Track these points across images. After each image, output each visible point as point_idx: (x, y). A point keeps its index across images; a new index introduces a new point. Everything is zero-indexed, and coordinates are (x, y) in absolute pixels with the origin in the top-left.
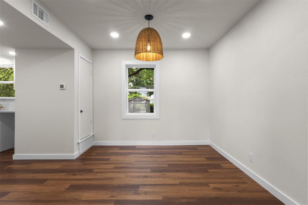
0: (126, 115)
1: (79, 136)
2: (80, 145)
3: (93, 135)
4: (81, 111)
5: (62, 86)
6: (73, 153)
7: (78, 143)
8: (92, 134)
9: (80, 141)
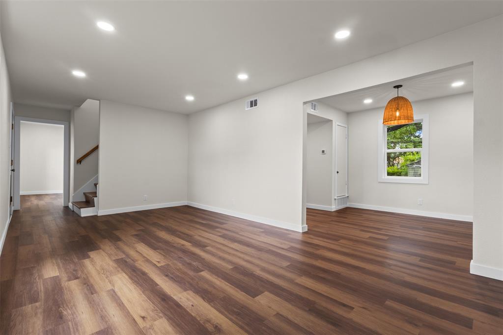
0: (383, 178)
1: (336, 194)
2: (336, 200)
3: (348, 197)
4: (338, 172)
5: (323, 152)
6: (331, 205)
7: (335, 199)
8: (347, 195)
9: (336, 198)
